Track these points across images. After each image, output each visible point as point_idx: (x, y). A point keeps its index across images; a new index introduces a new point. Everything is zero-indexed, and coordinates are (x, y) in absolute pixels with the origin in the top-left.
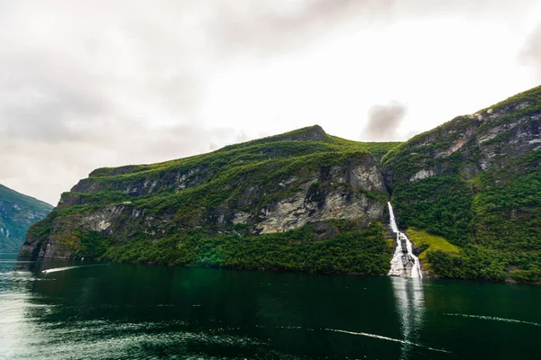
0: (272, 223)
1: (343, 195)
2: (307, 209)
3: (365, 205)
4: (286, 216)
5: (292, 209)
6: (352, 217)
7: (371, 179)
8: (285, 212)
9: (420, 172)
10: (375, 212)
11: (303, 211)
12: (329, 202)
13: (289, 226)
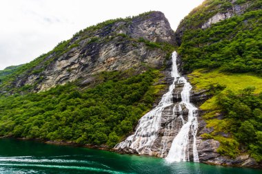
0: (48, 81)
1: (117, 45)
2: (81, 64)
3: (142, 53)
4: (59, 73)
5: (65, 65)
6: (126, 67)
7: (157, 32)
8: (59, 68)
9: (214, 18)
10: (154, 60)
11: (77, 66)
12: (103, 54)
13: (61, 82)
